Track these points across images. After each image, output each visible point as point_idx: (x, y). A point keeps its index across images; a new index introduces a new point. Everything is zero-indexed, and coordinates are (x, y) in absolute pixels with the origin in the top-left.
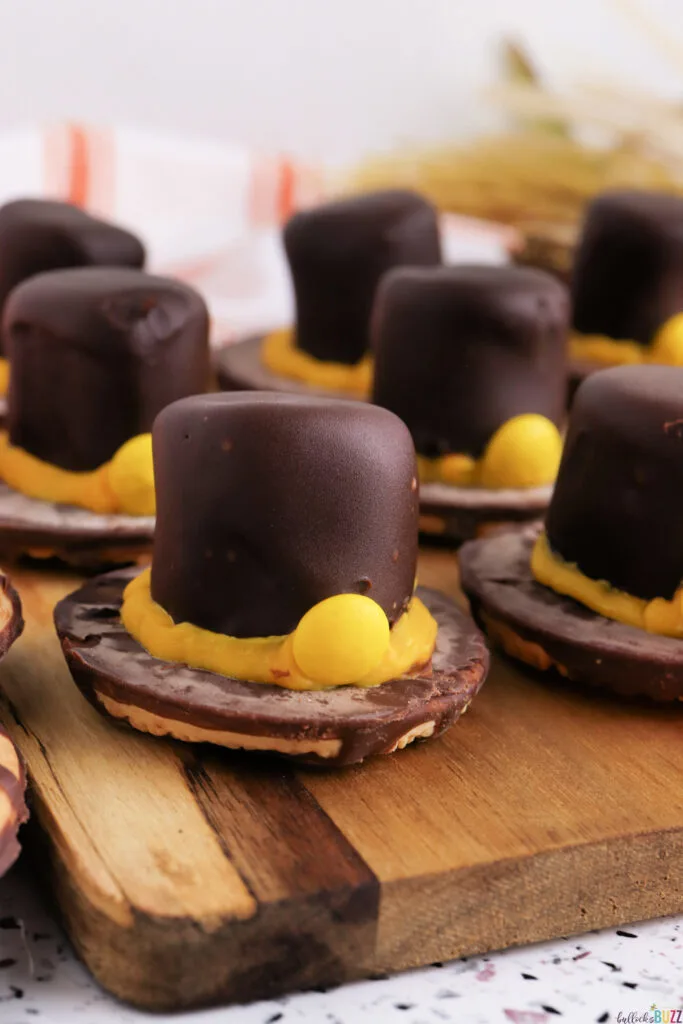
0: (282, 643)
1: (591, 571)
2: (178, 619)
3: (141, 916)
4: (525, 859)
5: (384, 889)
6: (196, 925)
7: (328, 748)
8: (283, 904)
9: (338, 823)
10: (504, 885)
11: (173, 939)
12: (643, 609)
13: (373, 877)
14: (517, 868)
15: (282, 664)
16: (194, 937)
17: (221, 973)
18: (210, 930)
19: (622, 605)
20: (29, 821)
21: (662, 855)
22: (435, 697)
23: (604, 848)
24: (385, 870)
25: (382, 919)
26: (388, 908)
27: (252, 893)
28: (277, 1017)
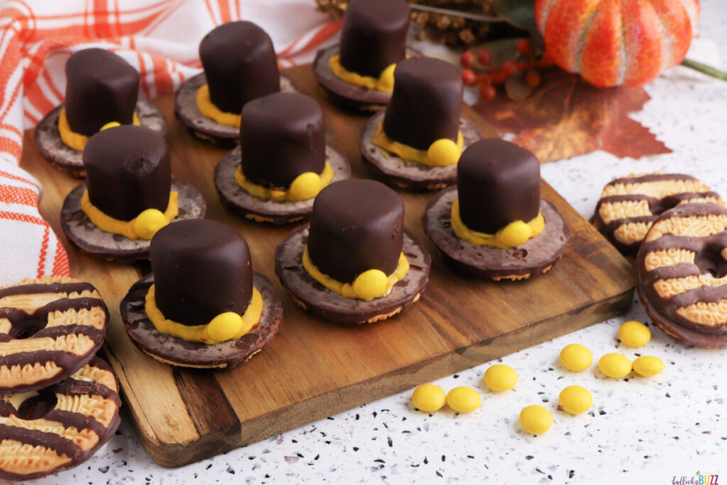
0: (204, 328)
1: (323, 270)
2: (167, 318)
3: (162, 444)
4: (290, 406)
5: (242, 424)
6: (181, 445)
7: (222, 366)
8: (208, 434)
9: (227, 396)
10: (284, 415)
11: (174, 450)
12: (341, 287)
13: (238, 420)
14: (287, 409)
15: (204, 337)
16: (180, 448)
17: (191, 456)
18: (185, 446)
19: (333, 285)
20: (122, 406)
21: (340, 395)
22: (260, 341)
23: (318, 398)
24: (242, 417)
25: (242, 432)
26: (244, 429)
27: (198, 432)
28: (210, 466)
